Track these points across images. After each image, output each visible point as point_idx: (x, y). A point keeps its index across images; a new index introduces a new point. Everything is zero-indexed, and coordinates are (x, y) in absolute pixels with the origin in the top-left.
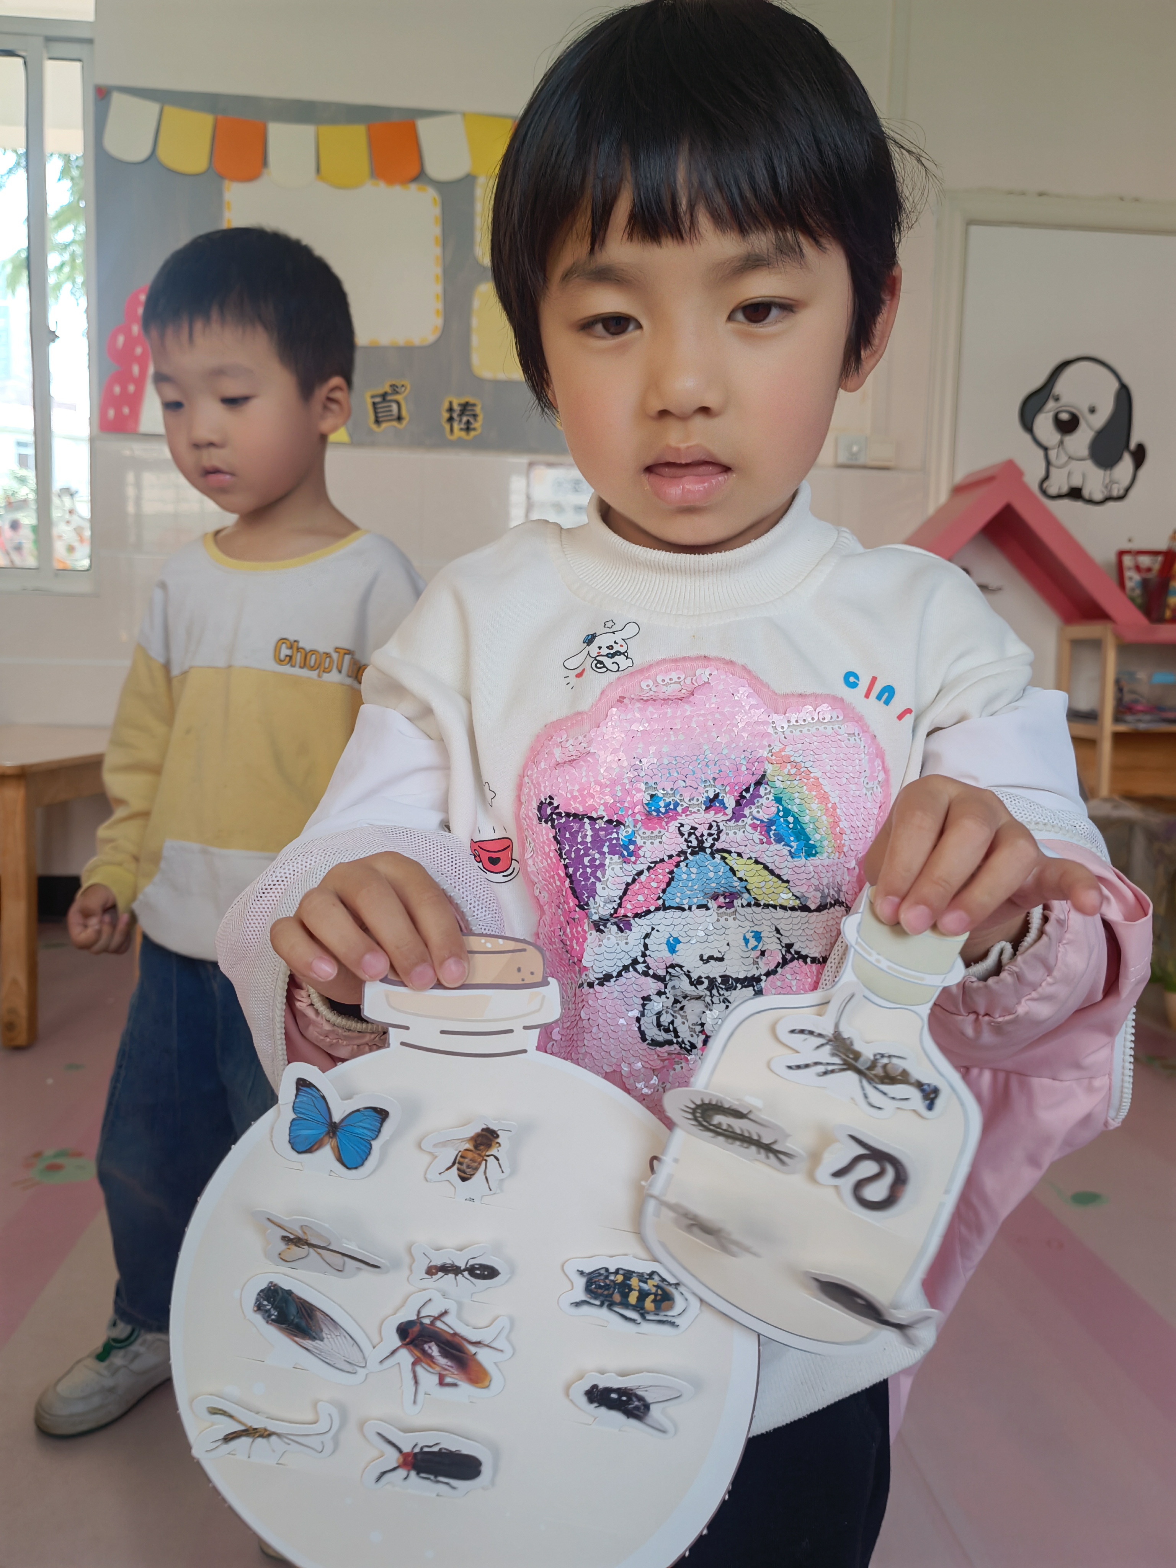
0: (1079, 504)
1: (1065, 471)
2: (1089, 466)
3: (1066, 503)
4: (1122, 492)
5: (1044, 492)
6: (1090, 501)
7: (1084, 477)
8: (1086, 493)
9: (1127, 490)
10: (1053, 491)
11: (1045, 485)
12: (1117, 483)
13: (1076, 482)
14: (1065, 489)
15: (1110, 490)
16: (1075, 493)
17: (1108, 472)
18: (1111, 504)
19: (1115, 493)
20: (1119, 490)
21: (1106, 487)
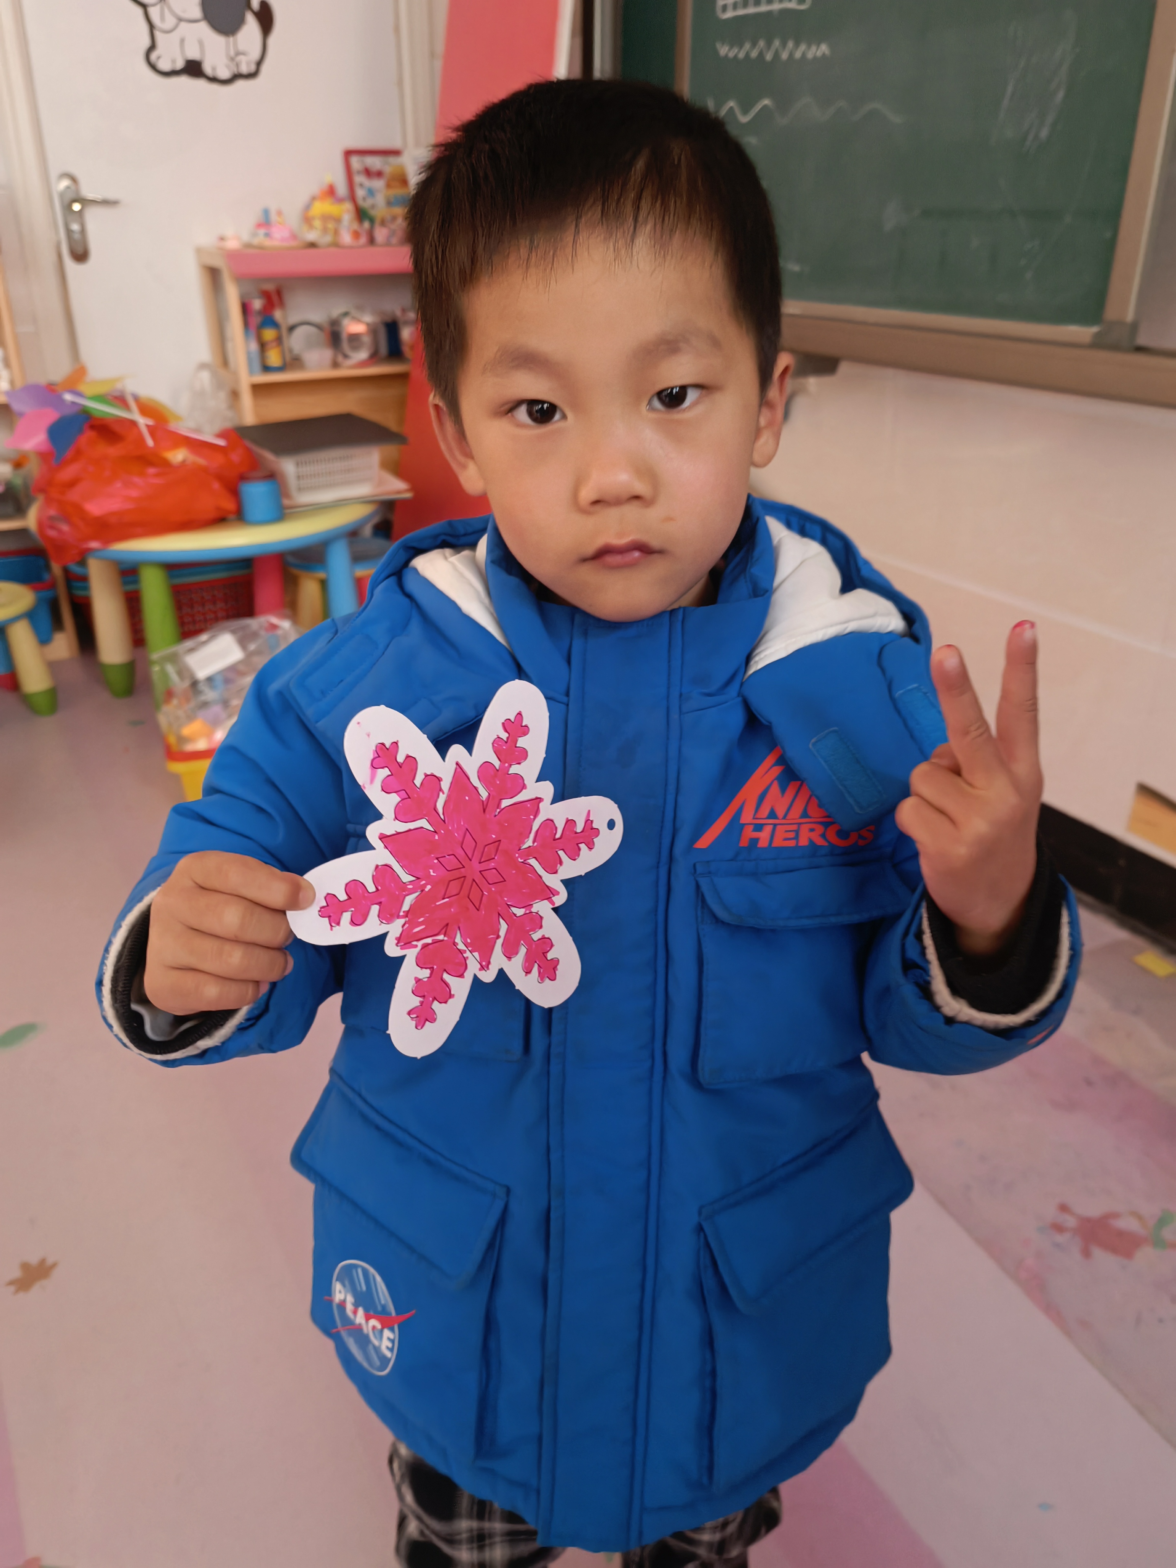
0: (201, 83)
1: (175, 36)
2: (204, 28)
3: (185, 81)
4: (253, 68)
5: (153, 67)
6: (214, 80)
7: (201, 43)
8: (207, 69)
9: (259, 64)
10: (165, 65)
11: (153, 57)
12: (243, 54)
13: (193, 54)
14: (180, 65)
15: (237, 65)
16: (193, 69)
17: (231, 39)
18: (240, 84)
19: (244, 69)
20: (248, 63)
21: (232, 59)
